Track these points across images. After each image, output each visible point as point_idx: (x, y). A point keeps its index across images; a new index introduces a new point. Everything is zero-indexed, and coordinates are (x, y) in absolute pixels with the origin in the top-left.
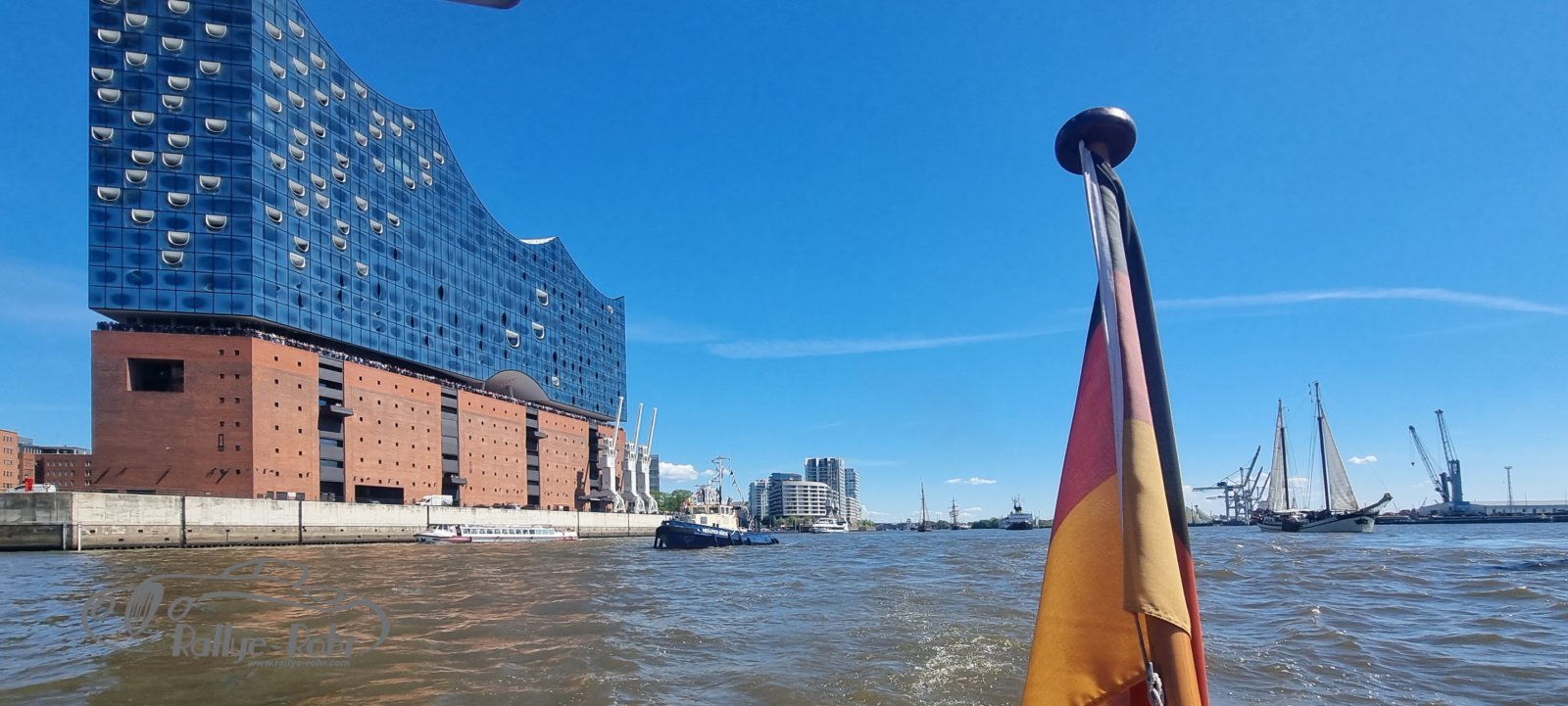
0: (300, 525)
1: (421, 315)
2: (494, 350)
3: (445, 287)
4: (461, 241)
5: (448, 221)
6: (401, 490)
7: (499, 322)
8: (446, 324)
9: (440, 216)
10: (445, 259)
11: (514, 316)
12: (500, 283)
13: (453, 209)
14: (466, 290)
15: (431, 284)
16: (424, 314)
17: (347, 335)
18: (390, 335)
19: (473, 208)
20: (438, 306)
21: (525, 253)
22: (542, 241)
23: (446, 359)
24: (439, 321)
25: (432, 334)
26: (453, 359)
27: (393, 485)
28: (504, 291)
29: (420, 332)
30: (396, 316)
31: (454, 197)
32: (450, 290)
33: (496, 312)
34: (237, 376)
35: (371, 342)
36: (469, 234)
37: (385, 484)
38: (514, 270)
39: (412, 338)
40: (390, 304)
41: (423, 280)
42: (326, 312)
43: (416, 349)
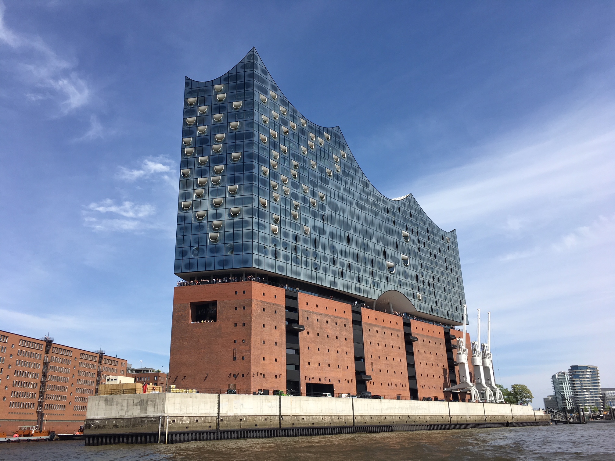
0: (280, 415)
1: (338, 256)
2: (380, 277)
3: (350, 236)
4: (357, 204)
5: (350, 193)
6: (332, 386)
7: (382, 257)
8: (352, 261)
9: (345, 190)
10: (349, 217)
11: (391, 252)
12: (381, 230)
13: (352, 185)
14: (361, 236)
15: (343, 235)
16: (340, 256)
17: (299, 275)
18: (322, 272)
19: (363, 182)
20: (347, 249)
21: (393, 207)
22: (402, 198)
23: (353, 286)
24: (348, 259)
25: (345, 268)
26: (357, 285)
27: (327, 382)
28: (383, 234)
29: (338, 268)
30: (325, 259)
31: (352, 177)
32: (353, 238)
33: (380, 249)
34: (244, 308)
35: (312, 278)
36: (361, 199)
37: (323, 382)
38: (388, 219)
39: (334, 273)
40: (321, 251)
41: (338, 233)
42: (289, 260)
43: (337, 280)
